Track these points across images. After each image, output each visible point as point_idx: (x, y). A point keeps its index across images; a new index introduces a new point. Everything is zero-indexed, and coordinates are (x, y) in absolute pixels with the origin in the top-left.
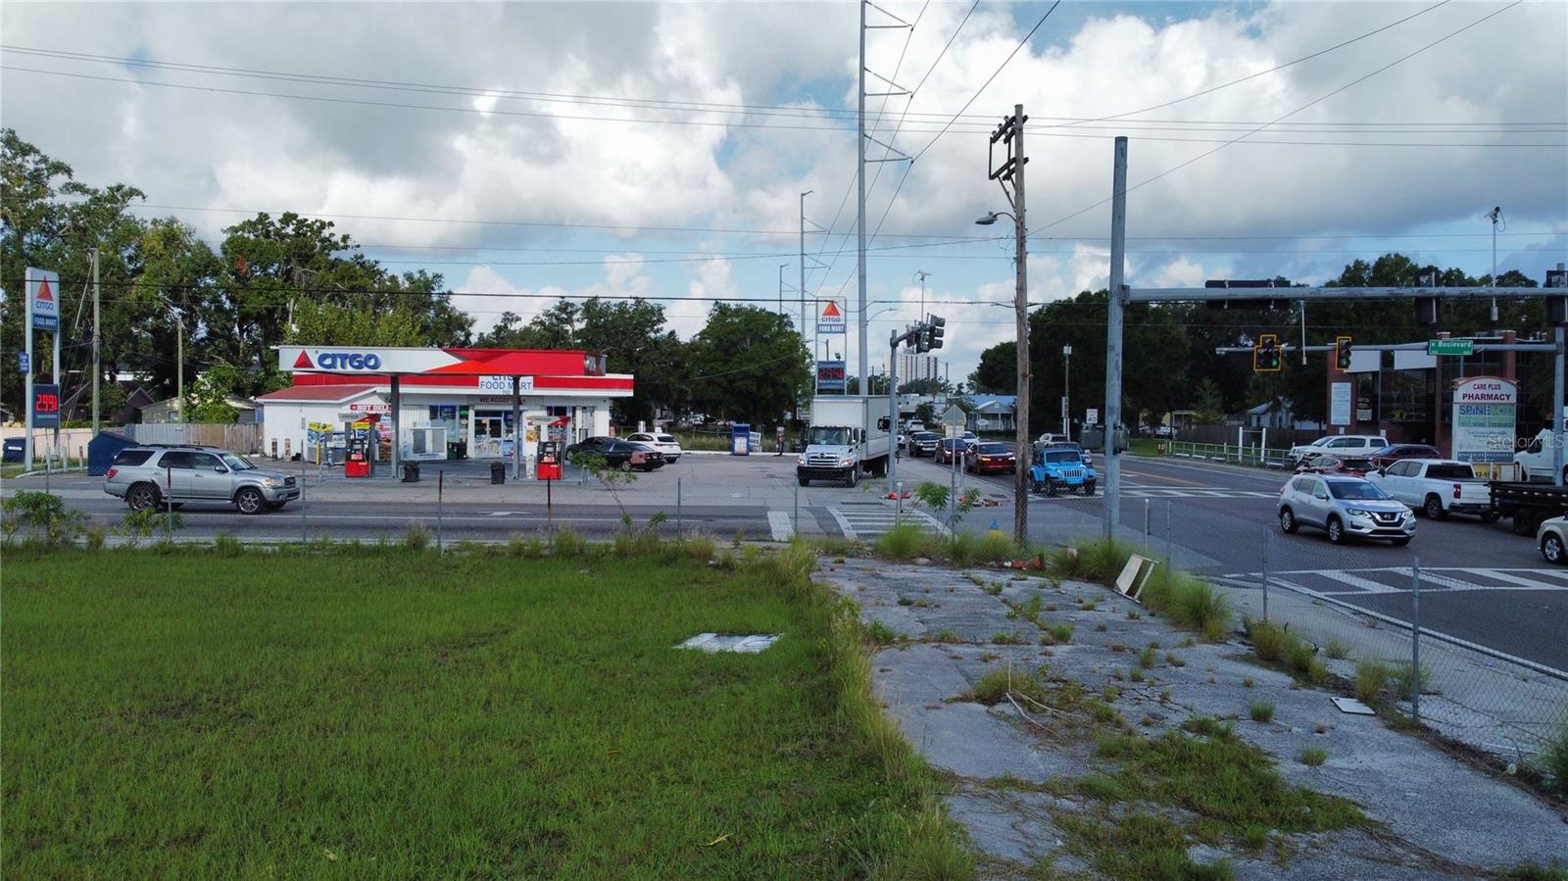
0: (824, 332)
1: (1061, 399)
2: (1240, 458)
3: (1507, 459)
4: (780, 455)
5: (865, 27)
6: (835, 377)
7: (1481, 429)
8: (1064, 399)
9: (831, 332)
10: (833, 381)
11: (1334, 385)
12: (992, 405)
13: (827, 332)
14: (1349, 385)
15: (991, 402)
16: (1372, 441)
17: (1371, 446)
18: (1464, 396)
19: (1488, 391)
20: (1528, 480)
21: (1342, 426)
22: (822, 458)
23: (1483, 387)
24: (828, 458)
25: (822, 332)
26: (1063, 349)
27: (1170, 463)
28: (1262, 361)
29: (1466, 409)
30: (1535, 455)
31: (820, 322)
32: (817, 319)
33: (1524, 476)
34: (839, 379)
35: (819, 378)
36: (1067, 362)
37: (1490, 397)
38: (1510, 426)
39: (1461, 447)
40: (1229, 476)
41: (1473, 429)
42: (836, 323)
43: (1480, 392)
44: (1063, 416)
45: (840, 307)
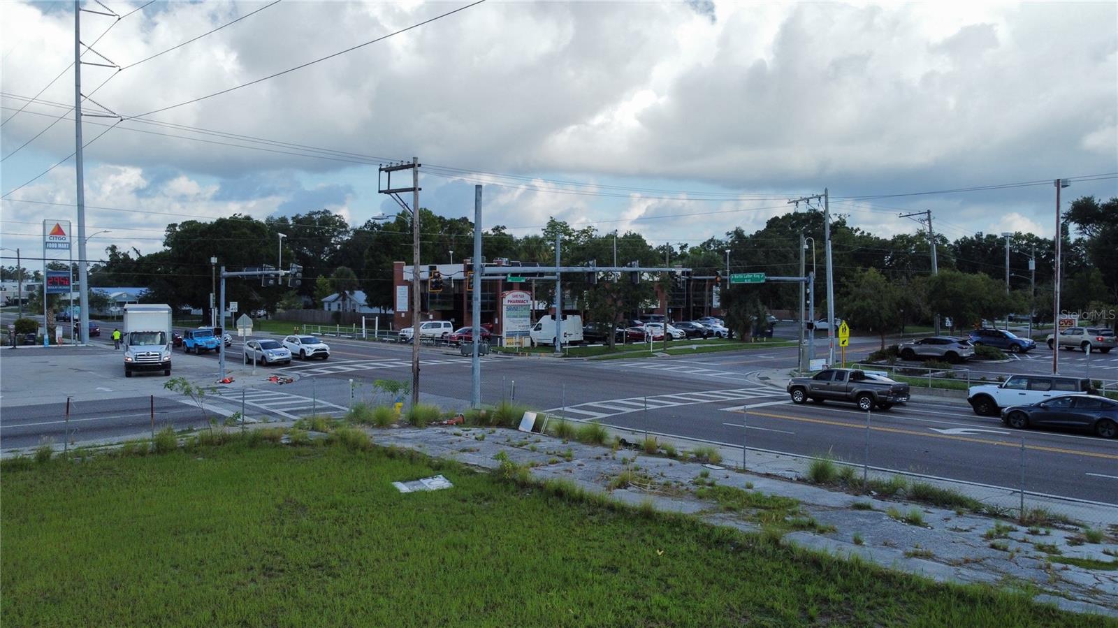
0: (52, 248)
1: (209, 296)
2: (364, 336)
3: (527, 334)
4: (15, 348)
5: (80, 9)
6: (62, 284)
7: (515, 319)
8: (211, 295)
9: (57, 248)
10: (61, 287)
11: (398, 287)
12: (121, 295)
13: (54, 248)
14: (407, 287)
15: (119, 293)
16: (445, 324)
17: (444, 327)
18: (509, 301)
19: (519, 299)
20: (536, 345)
21: (403, 312)
22: (148, 355)
23: (516, 296)
24: (152, 355)
25: (49, 248)
26: (210, 259)
27: (336, 342)
28: (434, 286)
29: (509, 308)
30: (538, 332)
31: (48, 240)
32: (44, 236)
33: (532, 343)
34: (66, 285)
35: (47, 285)
36: (214, 268)
37: (519, 301)
38: (528, 316)
39: (507, 329)
40: (368, 349)
41: (512, 319)
42: (62, 241)
43: (515, 299)
44: (211, 307)
45: (65, 230)
